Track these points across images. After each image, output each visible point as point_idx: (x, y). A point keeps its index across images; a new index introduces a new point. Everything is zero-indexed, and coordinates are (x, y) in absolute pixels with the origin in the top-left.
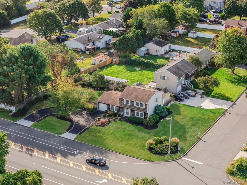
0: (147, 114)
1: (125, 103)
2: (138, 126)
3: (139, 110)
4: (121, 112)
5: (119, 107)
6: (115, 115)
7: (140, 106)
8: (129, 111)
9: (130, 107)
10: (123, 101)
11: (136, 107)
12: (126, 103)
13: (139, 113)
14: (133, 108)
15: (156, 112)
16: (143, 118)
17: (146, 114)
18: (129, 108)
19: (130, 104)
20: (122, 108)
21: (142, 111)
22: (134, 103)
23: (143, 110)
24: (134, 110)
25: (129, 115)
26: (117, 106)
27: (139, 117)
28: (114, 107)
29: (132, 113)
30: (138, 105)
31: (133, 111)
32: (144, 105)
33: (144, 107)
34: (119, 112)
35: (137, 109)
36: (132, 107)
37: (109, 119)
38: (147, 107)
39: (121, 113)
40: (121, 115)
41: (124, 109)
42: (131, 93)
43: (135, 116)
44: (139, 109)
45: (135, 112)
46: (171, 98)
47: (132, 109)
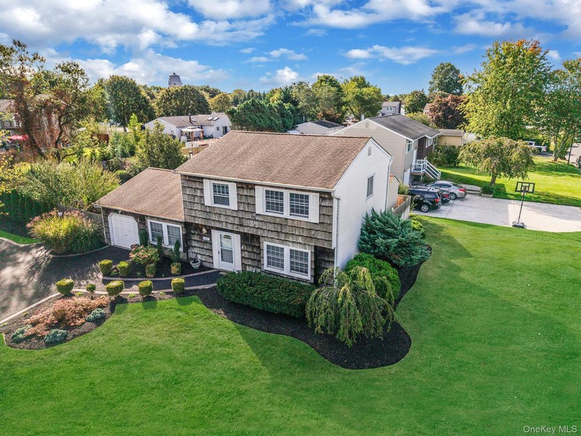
0: (331, 253)
1: (209, 200)
2: (278, 332)
3: (282, 237)
4: (196, 250)
5: (187, 225)
6: (163, 264)
7: (286, 213)
8: (235, 243)
9: (237, 221)
10: (202, 190)
11: (265, 220)
12: (216, 200)
13: (287, 249)
14: (252, 224)
15: (375, 246)
16: (308, 277)
17: (323, 255)
18: (230, 227)
19: (233, 205)
20: (198, 227)
21: (300, 240)
22: (253, 197)
23: (309, 233)
24: (258, 238)
25: (236, 266)
26: (176, 222)
27: (286, 271)
28: (165, 225)
29: (246, 254)
30: (279, 208)
31: (251, 241)
32: (314, 202)
33: (314, 216)
34: (186, 250)
35: (271, 227)
36: (246, 223)
37: (119, 289)
38: (330, 216)
39: (196, 252)
40: (196, 266)
41: (209, 234)
42: (245, 152)
43: (265, 267)
44: (281, 229)
45: (265, 244)
46: (402, 197)
47: (246, 230)
